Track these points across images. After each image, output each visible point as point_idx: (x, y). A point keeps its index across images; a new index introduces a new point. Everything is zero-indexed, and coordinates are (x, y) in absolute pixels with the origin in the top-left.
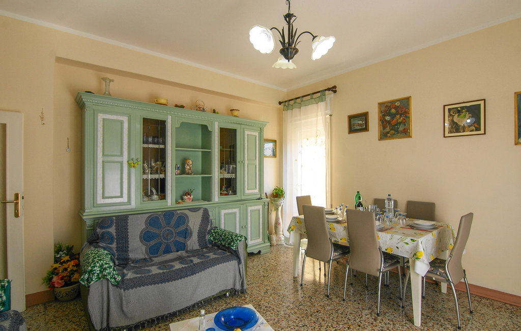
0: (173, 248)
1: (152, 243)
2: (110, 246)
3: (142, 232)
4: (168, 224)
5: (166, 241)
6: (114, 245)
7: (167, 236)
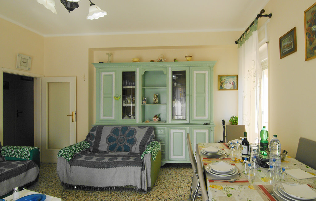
0: (123, 149)
1: (112, 143)
2: (91, 141)
3: (108, 136)
4: (123, 134)
5: (120, 144)
6: (93, 141)
7: (121, 141)
